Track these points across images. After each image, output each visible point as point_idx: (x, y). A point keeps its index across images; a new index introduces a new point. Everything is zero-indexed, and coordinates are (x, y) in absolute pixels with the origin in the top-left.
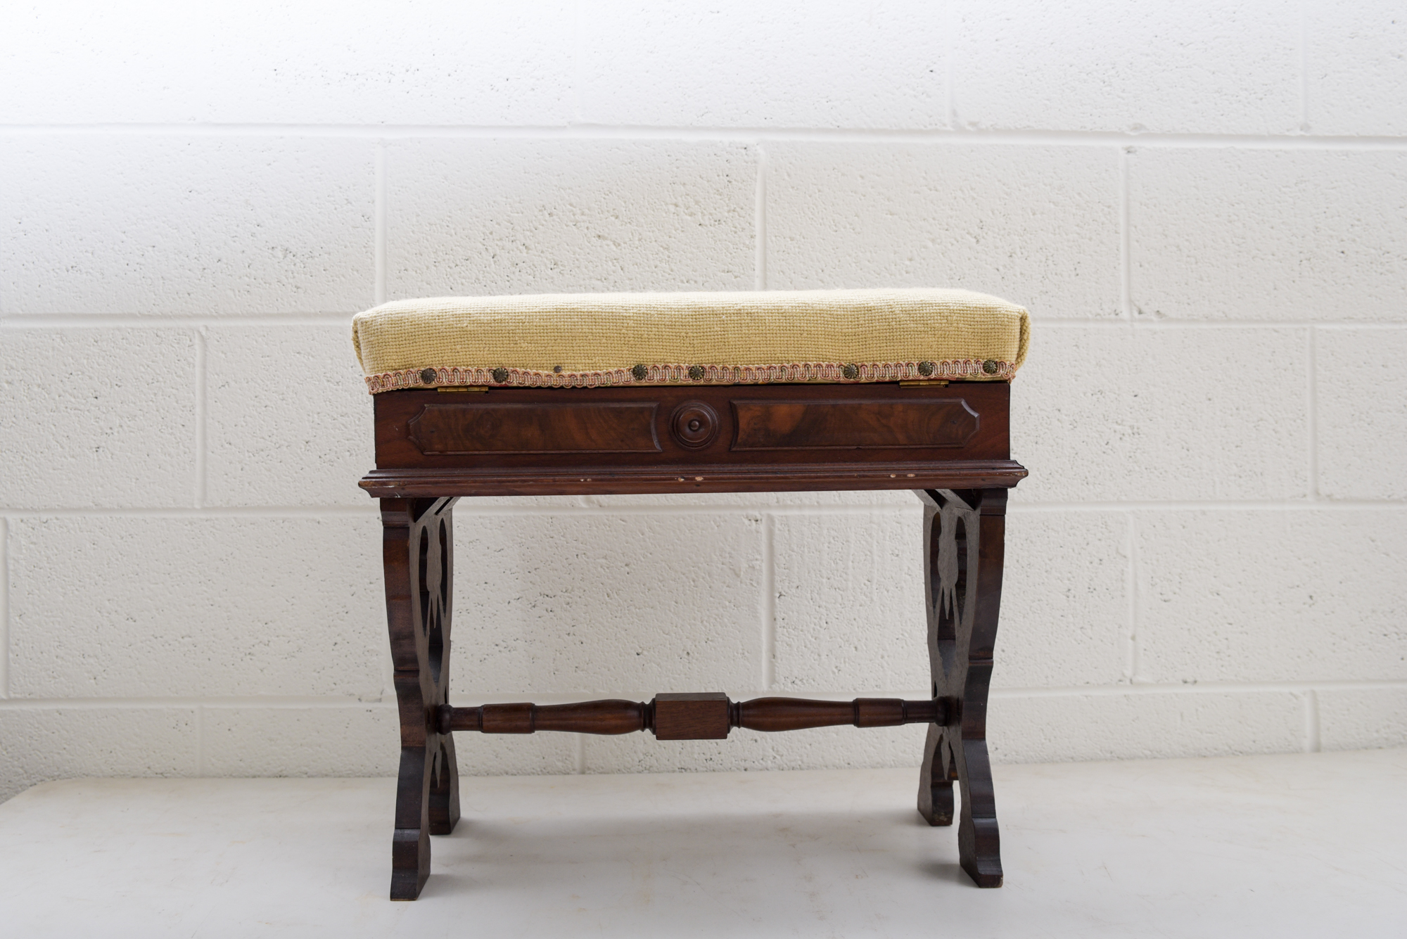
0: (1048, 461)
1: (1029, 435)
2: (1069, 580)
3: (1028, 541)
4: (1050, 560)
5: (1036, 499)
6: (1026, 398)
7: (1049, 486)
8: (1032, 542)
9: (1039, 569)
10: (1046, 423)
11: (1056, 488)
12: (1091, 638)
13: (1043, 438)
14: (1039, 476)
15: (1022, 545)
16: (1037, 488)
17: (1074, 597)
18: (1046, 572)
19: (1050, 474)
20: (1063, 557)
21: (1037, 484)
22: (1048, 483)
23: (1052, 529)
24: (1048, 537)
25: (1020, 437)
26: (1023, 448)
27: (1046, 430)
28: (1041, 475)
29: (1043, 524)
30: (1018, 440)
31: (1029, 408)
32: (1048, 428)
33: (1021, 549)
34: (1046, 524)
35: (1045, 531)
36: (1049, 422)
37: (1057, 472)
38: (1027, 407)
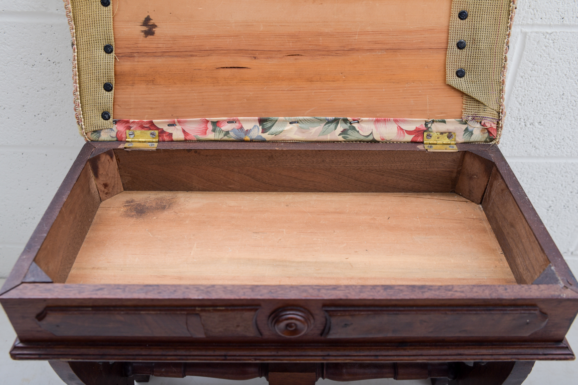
0: (564, 130)
1: (556, 113)
2: (552, 201)
3: (532, 179)
4: (543, 190)
5: (547, 154)
6: (563, 87)
7: (559, 147)
8: (534, 180)
9: (534, 195)
10: (572, 105)
11: (564, 148)
12: (555, 232)
13: (566, 116)
14: (554, 141)
15: (527, 181)
16: (549, 147)
17: (552, 210)
18: (539, 196)
19: (563, 139)
20: (553, 189)
21: (550, 145)
22: (559, 145)
23: (552, 173)
24: (547, 177)
25: (549, 114)
26: (548, 122)
27: (571, 110)
28: (555, 140)
29: (546, 169)
30: (547, 116)
31: (563, 94)
32: (572, 109)
33: (526, 184)
34: (548, 169)
35: (546, 174)
36: (574, 105)
37: (568, 138)
38: (562, 93)
